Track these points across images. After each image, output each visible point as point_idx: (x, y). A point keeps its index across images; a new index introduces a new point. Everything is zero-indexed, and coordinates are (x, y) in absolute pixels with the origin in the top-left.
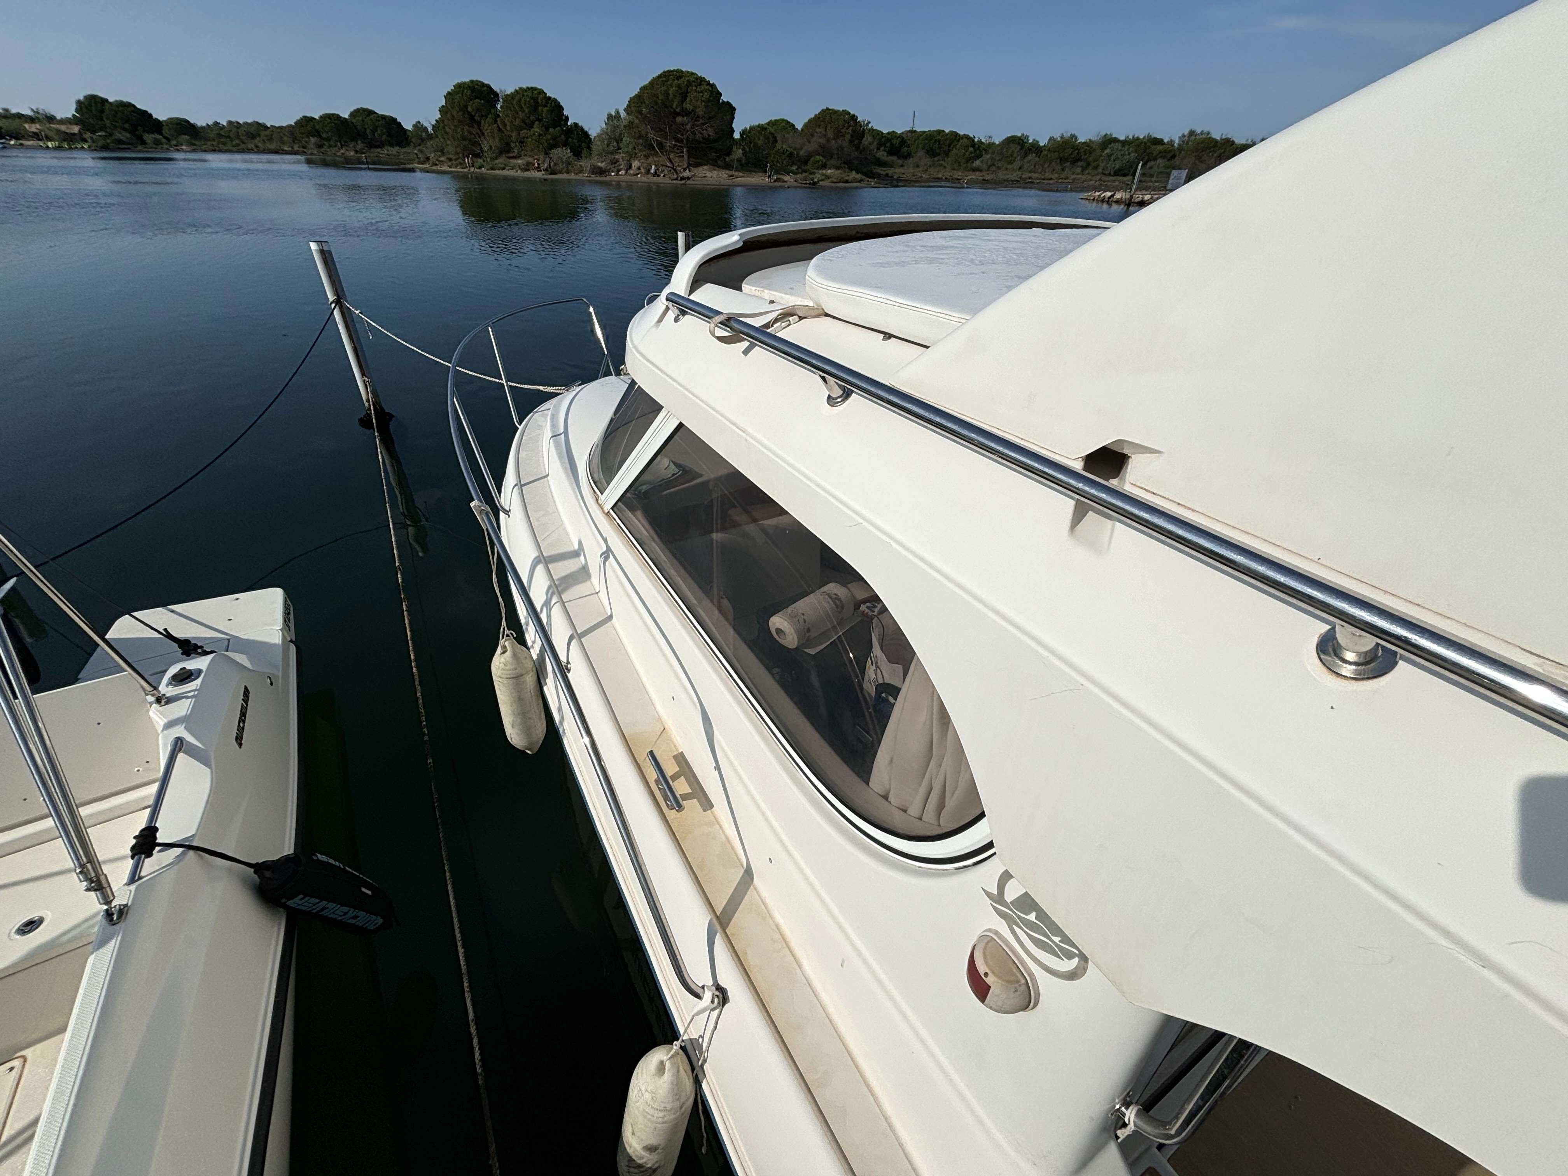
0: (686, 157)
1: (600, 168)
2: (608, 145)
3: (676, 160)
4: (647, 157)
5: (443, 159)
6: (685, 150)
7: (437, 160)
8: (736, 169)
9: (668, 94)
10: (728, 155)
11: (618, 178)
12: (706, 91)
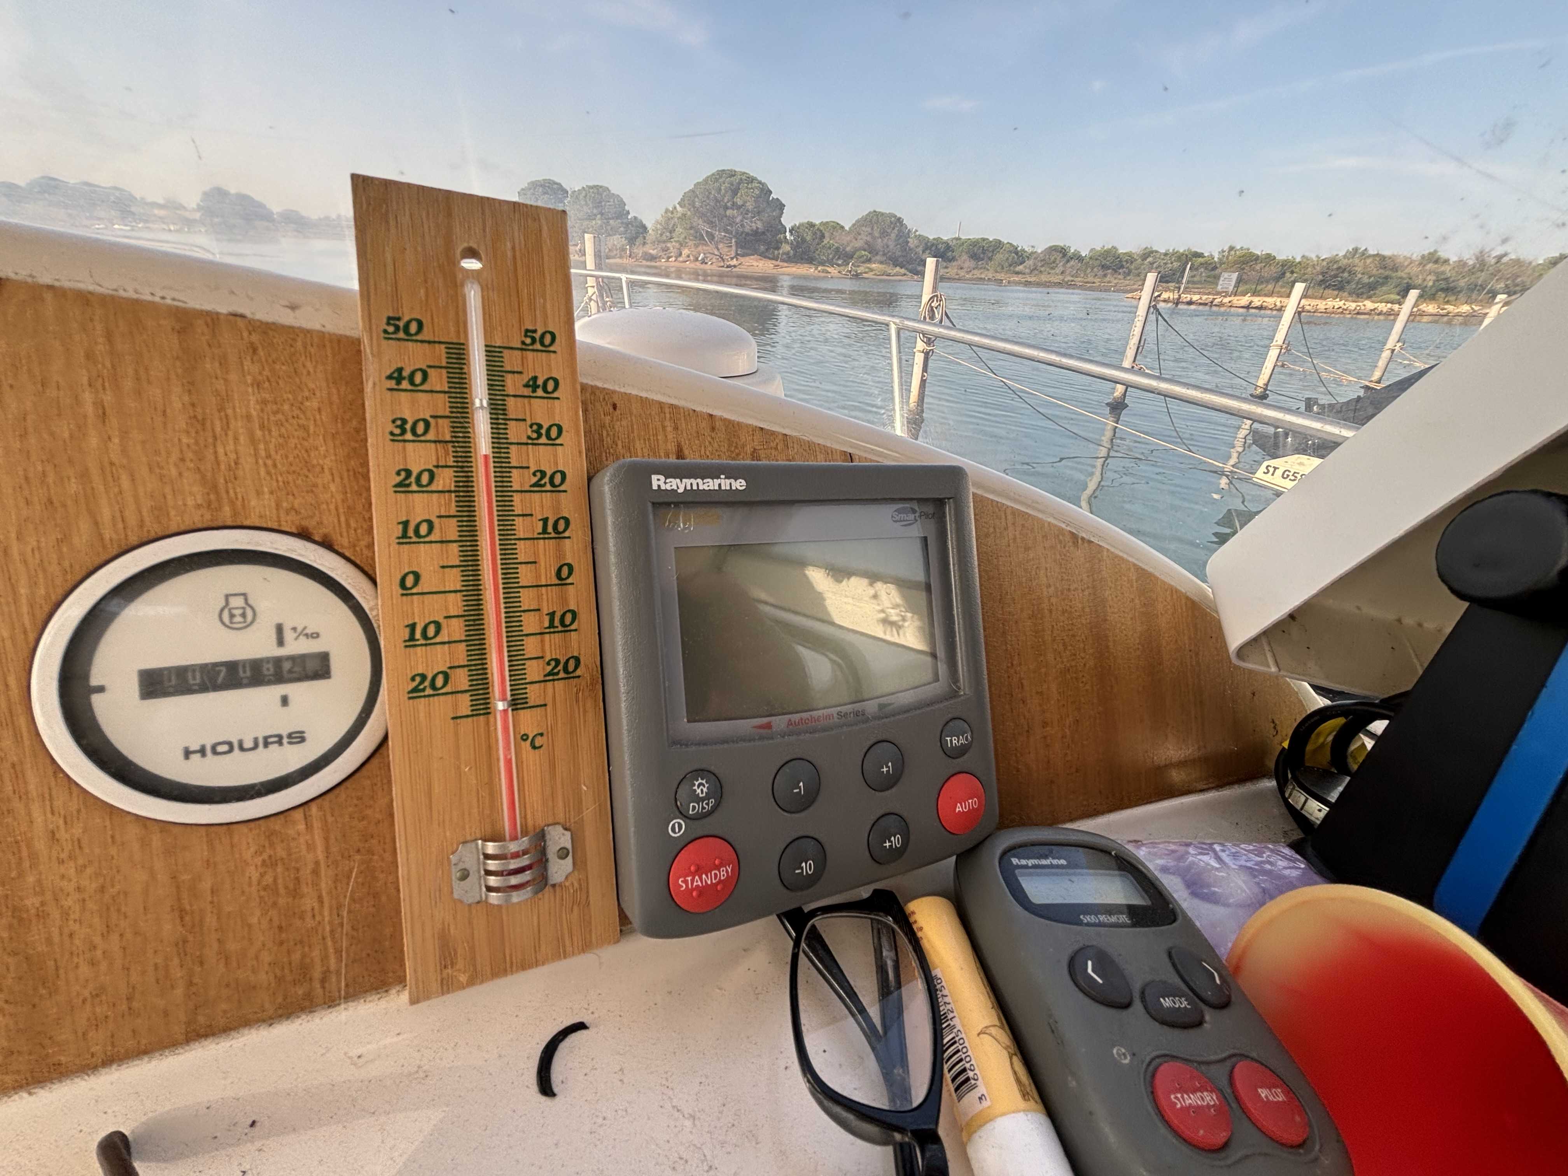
1: (652, 255)
4: (696, 246)
6: (733, 240)
8: (783, 261)
9: (720, 190)
10: (778, 248)
11: (668, 264)
12: (756, 188)
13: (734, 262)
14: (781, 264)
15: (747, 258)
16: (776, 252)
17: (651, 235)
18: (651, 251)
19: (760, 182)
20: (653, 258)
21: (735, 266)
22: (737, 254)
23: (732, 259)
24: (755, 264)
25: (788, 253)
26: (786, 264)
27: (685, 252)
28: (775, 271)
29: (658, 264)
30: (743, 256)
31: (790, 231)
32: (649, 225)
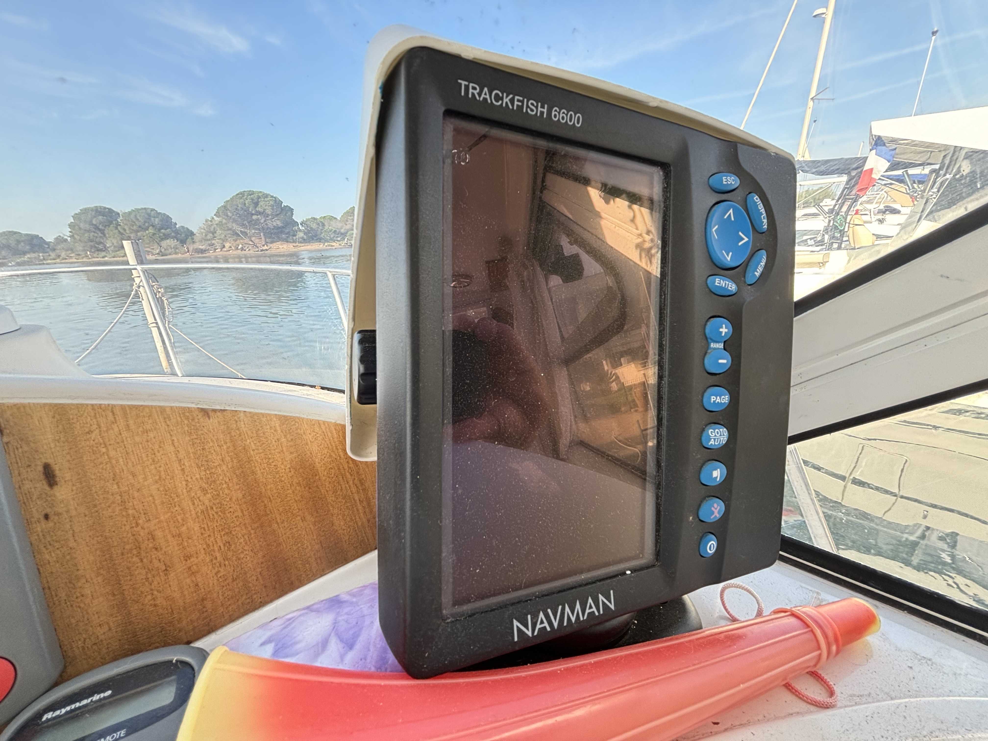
0: (263, 239)
1: (202, 250)
2: (206, 235)
3: (257, 241)
4: (236, 241)
5: (72, 255)
6: (262, 234)
7: (68, 256)
8: (301, 242)
9: (245, 204)
10: (295, 235)
11: (215, 254)
12: (271, 200)
13: (265, 247)
14: (299, 245)
15: (275, 244)
16: (294, 238)
17: (198, 237)
18: (200, 247)
19: (272, 197)
20: (202, 251)
21: (267, 250)
22: (266, 243)
23: (264, 245)
24: (280, 247)
25: (302, 238)
26: (303, 245)
27: (227, 245)
28: (296, 250)
29: (207, 255)
30: (272, 242)
31: (301, 224)
32: (195, 231)
